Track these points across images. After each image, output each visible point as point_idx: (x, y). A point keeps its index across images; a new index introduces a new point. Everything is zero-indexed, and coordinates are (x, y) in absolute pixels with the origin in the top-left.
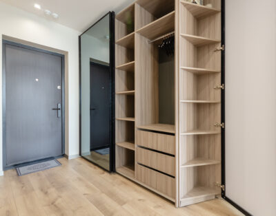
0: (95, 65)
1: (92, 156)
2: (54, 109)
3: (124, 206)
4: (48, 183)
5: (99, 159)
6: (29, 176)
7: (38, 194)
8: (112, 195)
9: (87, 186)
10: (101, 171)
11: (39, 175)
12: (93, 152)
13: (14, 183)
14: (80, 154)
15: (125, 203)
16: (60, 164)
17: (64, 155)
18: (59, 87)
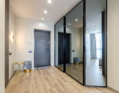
0: (60, 34)
1: (59, 66)
2: (47, 50)
3: (66, 83)
4: (45, 73)
5: (60, 67)
6: (40, 70)
7: (42, 75)
8: (63, 79)
9: (56, 75)
10: (61, 71)
11: (43, 70)
12: (59, 65)
13: (37, 71)
14: (55, 65)
15: (67, 82)
16: (49, 68)
17: (50, 65)
18: (48, 43)
